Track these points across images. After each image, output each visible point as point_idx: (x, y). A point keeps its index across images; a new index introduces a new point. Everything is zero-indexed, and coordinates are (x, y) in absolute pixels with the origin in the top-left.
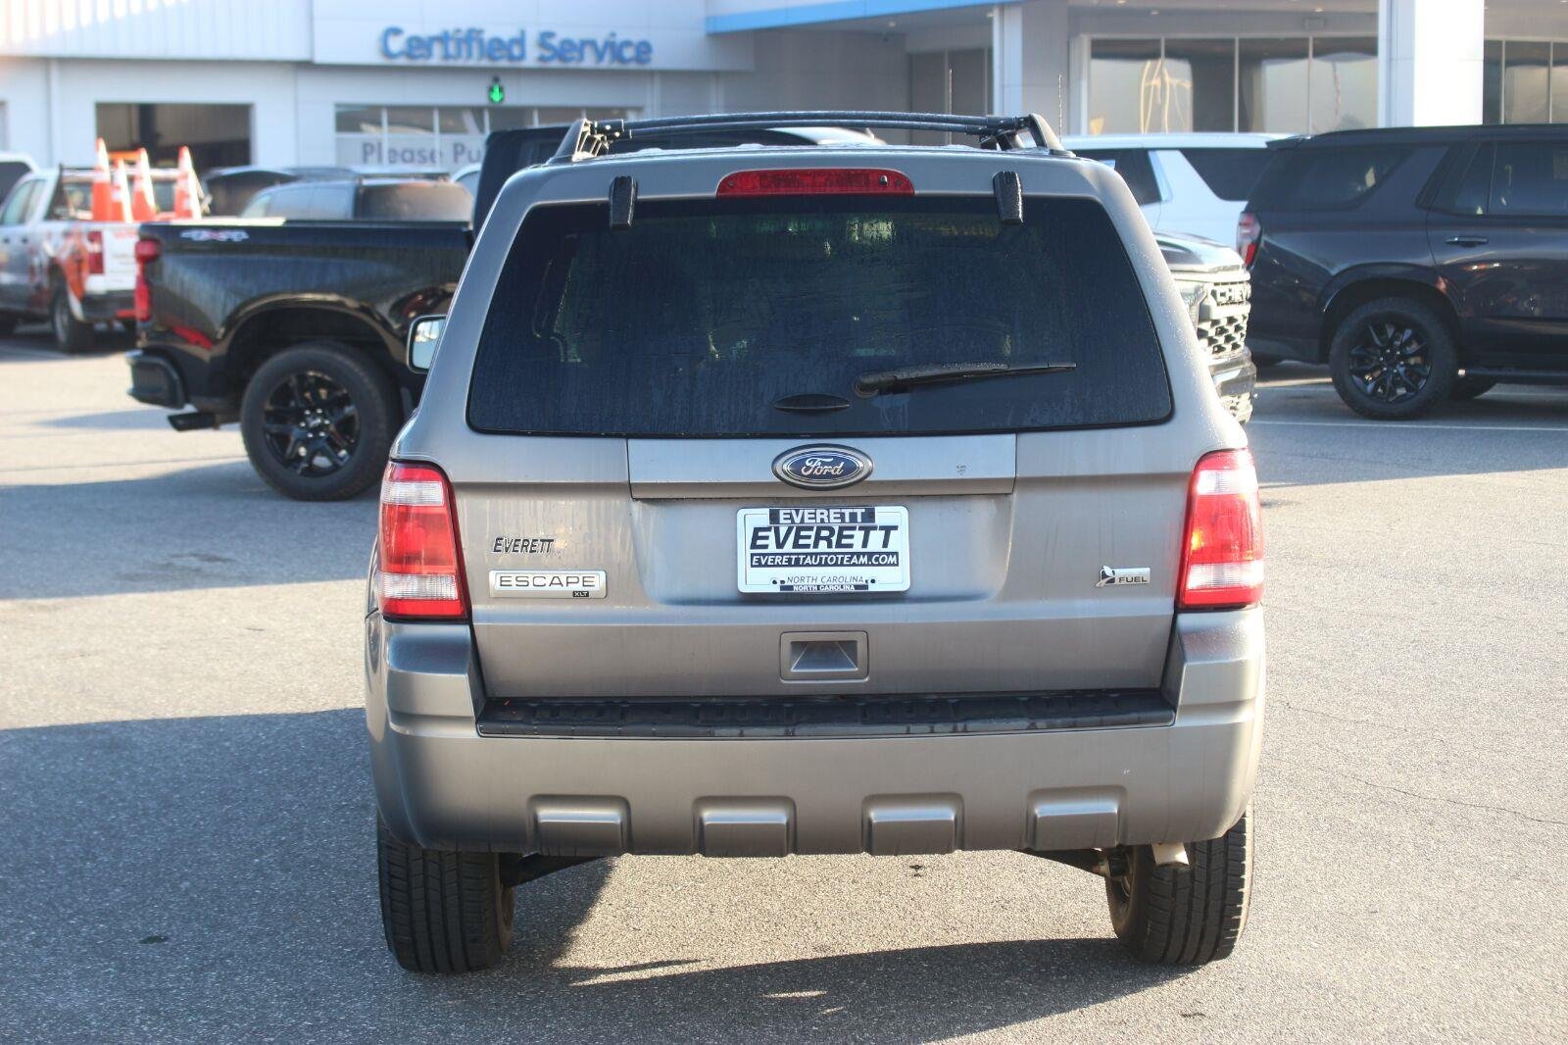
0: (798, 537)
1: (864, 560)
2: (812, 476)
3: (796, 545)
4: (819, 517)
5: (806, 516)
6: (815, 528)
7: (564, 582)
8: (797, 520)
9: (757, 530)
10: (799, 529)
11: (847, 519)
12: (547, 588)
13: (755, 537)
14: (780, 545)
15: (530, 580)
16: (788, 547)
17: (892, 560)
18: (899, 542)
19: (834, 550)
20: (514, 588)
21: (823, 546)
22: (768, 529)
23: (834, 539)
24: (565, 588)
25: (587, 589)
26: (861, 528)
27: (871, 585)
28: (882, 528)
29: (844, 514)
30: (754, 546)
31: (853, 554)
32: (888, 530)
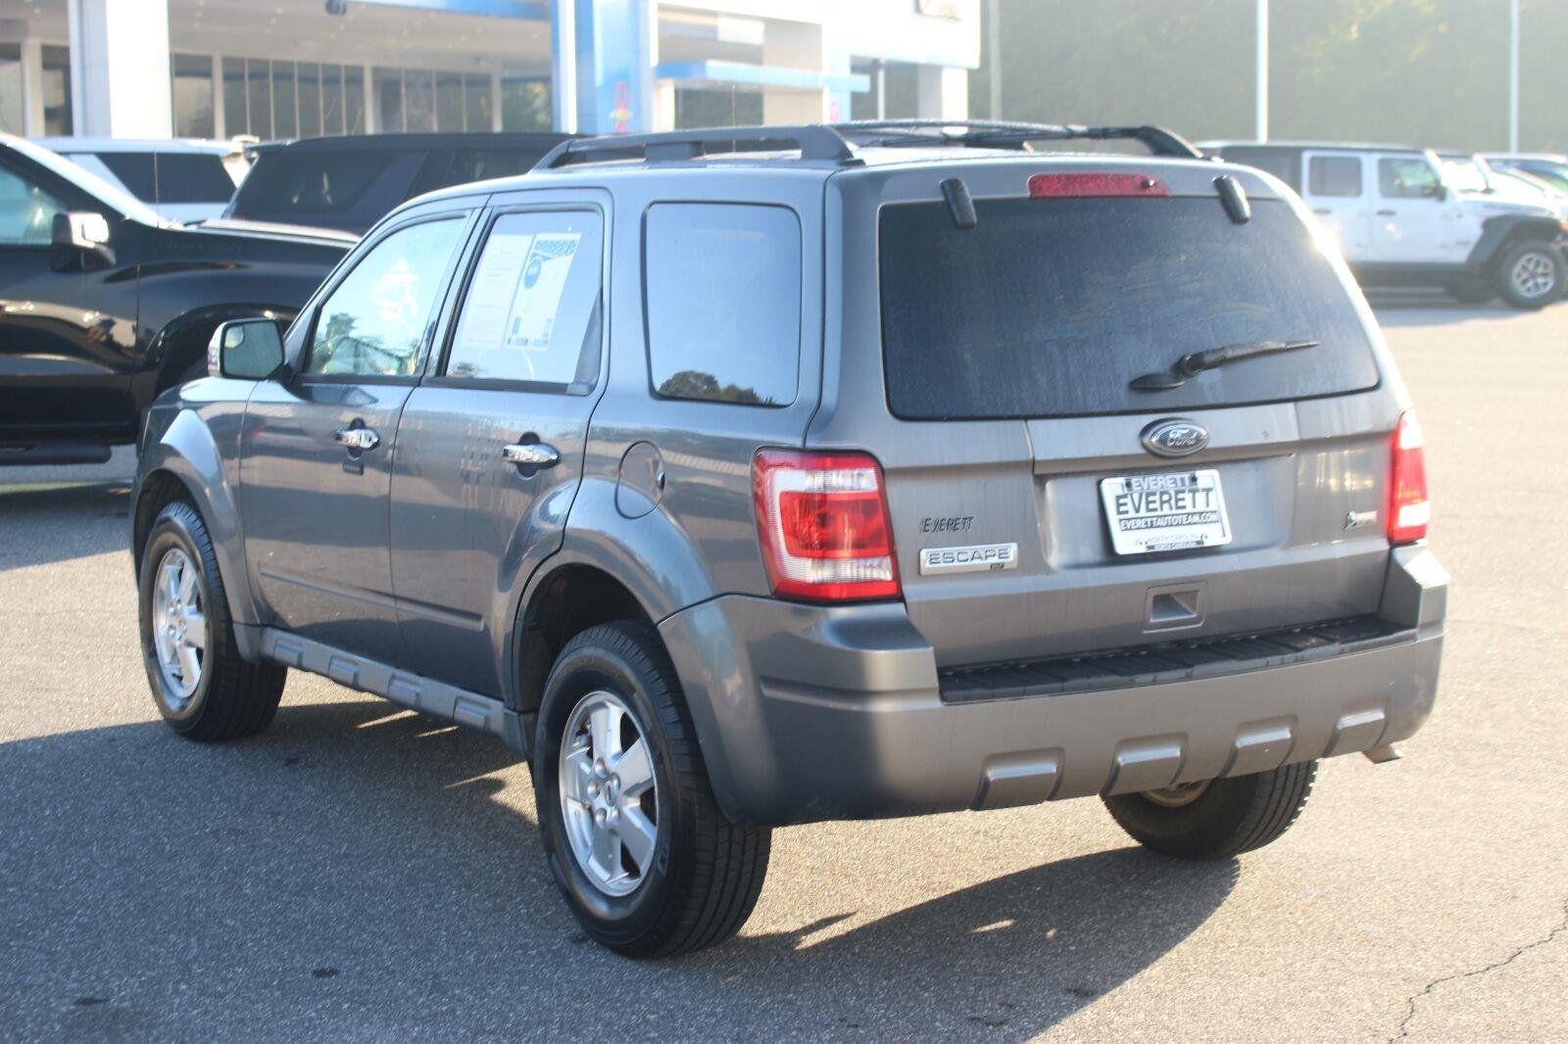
0: (1148, 503)
1: (1196, 518)
2: (1174, 446)
3: (1148, 510)
4: (1160, 483)
5: (1152, 483)
6: (1158, 494)
7: (983, 556)
8: (1145, 487)
9: (1118, 498)
10: (1148, 495)
11: (1179, 483)
12: (969, 563)
13: (1119, 505)
14: (1137, 510)
15: (955, 555)
16: (1143, 512)
17: (1214, 517)
18: (1218, 501)
19: (1175, 511)
20: (942, 565)
21: (1166, 509)
22: (1125, 496)
23: (1173, 502)
24: (984, 562)
25: (1001, 561)
26: (1190, 491)
27: (1205, 540)
28: (1204, 490)
29: (1176, 479)
30: (1119, 513)
31: (1189, 514)
32: (1208, 490)
